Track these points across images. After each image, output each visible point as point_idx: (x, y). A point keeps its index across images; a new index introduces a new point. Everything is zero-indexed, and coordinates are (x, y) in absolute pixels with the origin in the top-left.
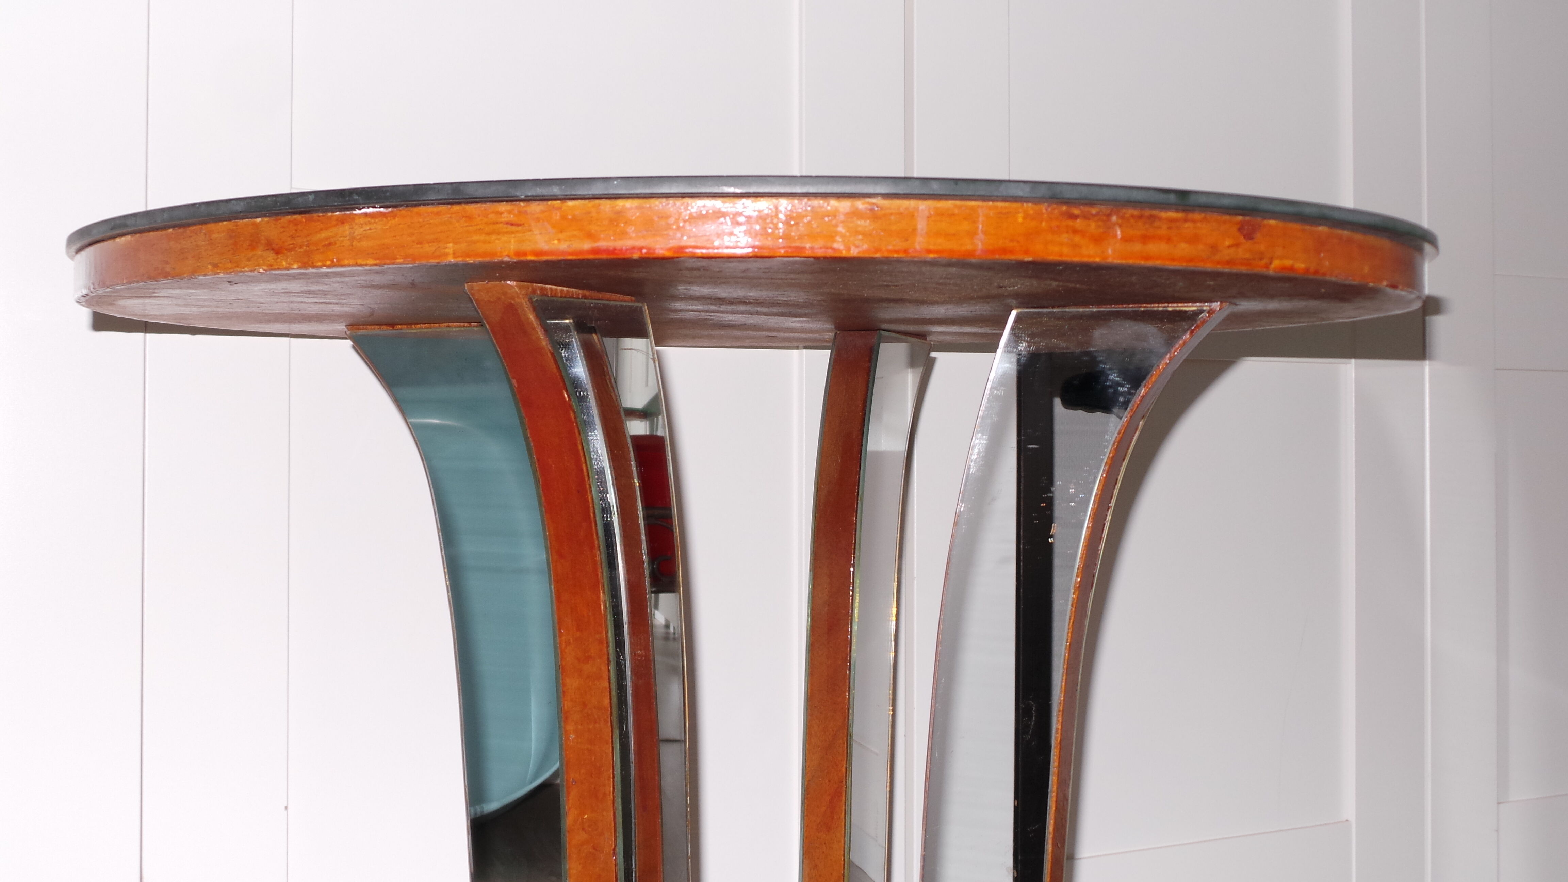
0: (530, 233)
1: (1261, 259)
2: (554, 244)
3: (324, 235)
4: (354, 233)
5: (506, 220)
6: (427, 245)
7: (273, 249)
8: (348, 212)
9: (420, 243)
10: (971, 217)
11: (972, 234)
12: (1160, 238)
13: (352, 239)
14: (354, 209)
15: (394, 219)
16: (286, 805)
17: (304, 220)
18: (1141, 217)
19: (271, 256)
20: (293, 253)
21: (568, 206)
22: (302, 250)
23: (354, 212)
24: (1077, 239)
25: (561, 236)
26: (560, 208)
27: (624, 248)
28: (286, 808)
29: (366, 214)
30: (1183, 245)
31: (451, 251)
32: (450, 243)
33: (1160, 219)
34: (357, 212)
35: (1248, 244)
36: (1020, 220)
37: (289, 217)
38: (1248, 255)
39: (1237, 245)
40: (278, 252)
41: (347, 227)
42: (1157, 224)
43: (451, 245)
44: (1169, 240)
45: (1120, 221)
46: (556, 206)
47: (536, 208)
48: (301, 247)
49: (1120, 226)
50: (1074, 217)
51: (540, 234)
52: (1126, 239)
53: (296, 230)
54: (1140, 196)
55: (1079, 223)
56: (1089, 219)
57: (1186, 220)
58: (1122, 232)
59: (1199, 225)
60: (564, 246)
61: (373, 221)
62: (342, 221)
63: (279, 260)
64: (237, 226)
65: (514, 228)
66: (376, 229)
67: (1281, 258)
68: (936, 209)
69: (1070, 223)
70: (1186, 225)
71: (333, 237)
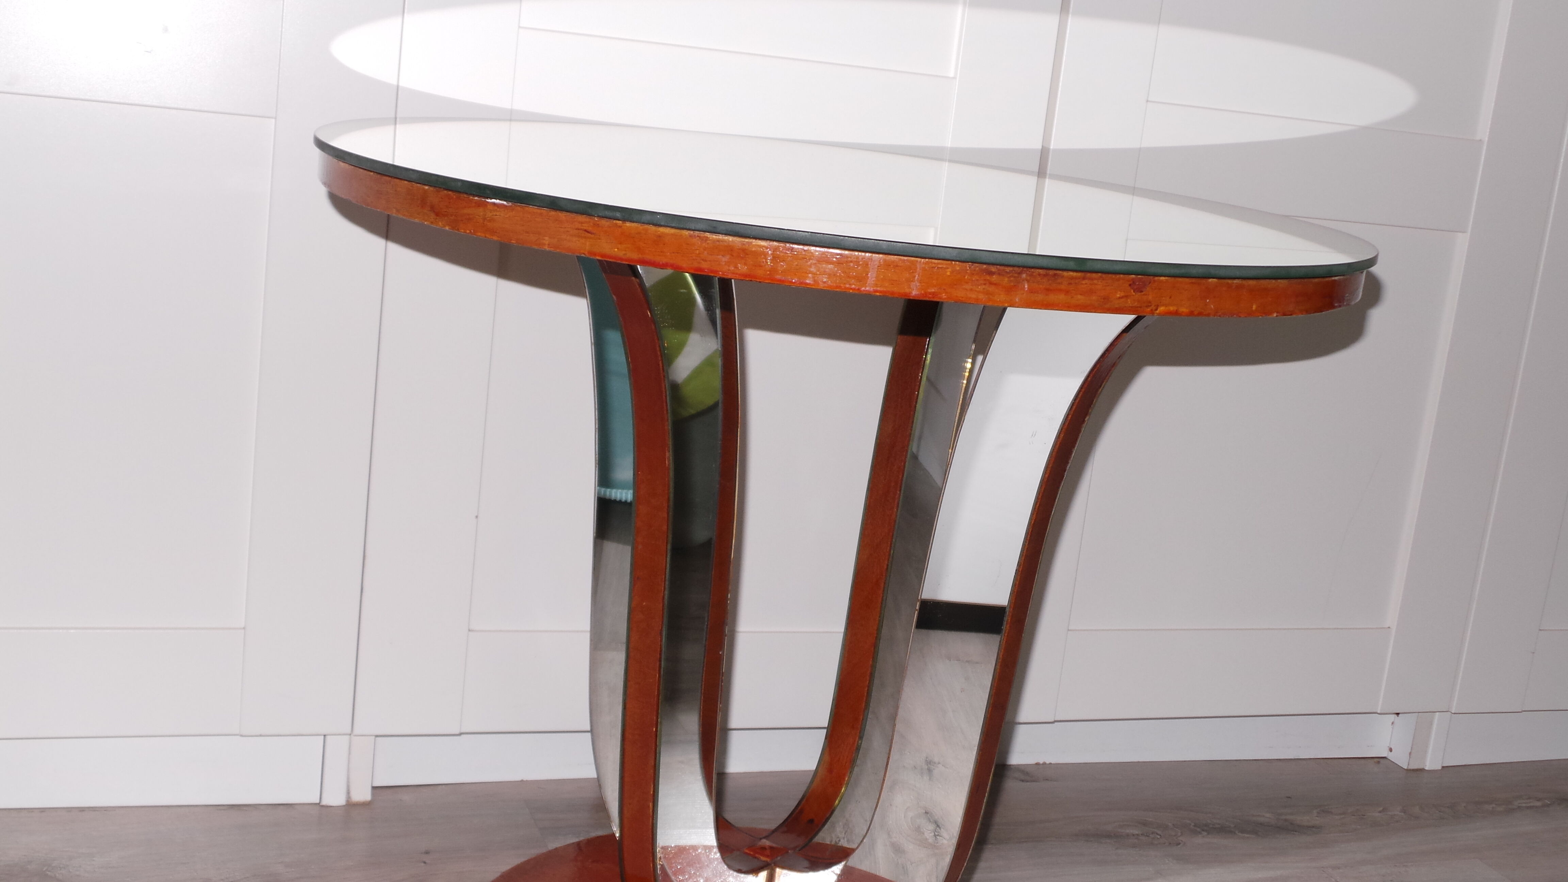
0: (599, 241)
1: (1147, 306)
2: (615, 251)
3: (466, 211)
4: (486, 215)
5: (585, 228)
6: (532, 235)
7: (434, 211)
8: (483, 200)
9: (527, 232)
10: (911, 268)
11: (910, 281)
12: (1060, 290)
13: (484, 219)
14: (487, 198)
15: (512, 212)
16: (476, 514)
17: (455, 197)
18: (1045, 275)
19: (433, 216)
20: (446, 218)
21: (626, 226)
22: (452, 218)
23: (487, 200)
24: (991, 289)
25: (619, 246)
26: (620, 227)
27: (661, 263)
28: (477, 517)
29: (494, 204)
30: (1079, 297)
31: (547, 243)
32: (546, 236)
33: (1063, 277)
34: (489, 200)
35: (1138, 295)
36: (948, 274)
37: (446, 192)
38: (1136, 304)
39: (1126, 297)
40: (437, 214)
41: (481, 209)
42: (1059, 281)
43: (547, 238)
44: (1067, 292)
45: (1028, 278)
46: (619, 225)
47: (605, 223)
48: (452, 215)
49: (1028, 281)
50: (991, 273)
51: (606, 242)
52: (1031, 291)
53: (449, 203)
54: (1045, 263)
55: (994, 278)
56: (1003, 275)
57: (1084, 278)
58: (1028, 285)
59: (1095, 282)
60: (621, 254)
61: (498, 210)
62: (479, 205)
63: (437, 220)
64: (412, 187)
65: (589, 235)
66: (500, 216)
67: (1166, 305)
68: (885, 261)
69: (988, 277)
70: (1084, 282)
71: (472, 215)
